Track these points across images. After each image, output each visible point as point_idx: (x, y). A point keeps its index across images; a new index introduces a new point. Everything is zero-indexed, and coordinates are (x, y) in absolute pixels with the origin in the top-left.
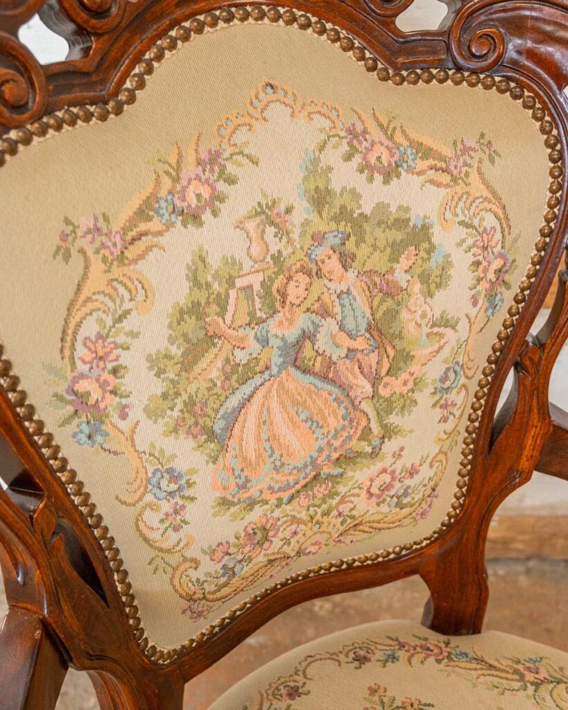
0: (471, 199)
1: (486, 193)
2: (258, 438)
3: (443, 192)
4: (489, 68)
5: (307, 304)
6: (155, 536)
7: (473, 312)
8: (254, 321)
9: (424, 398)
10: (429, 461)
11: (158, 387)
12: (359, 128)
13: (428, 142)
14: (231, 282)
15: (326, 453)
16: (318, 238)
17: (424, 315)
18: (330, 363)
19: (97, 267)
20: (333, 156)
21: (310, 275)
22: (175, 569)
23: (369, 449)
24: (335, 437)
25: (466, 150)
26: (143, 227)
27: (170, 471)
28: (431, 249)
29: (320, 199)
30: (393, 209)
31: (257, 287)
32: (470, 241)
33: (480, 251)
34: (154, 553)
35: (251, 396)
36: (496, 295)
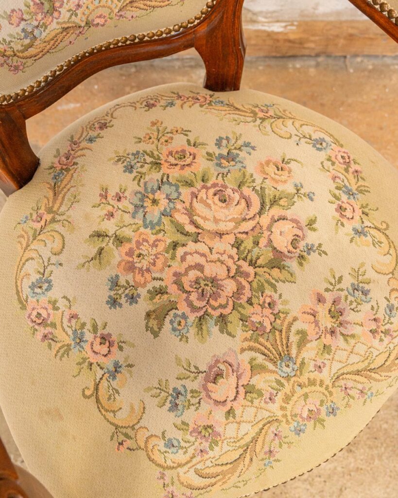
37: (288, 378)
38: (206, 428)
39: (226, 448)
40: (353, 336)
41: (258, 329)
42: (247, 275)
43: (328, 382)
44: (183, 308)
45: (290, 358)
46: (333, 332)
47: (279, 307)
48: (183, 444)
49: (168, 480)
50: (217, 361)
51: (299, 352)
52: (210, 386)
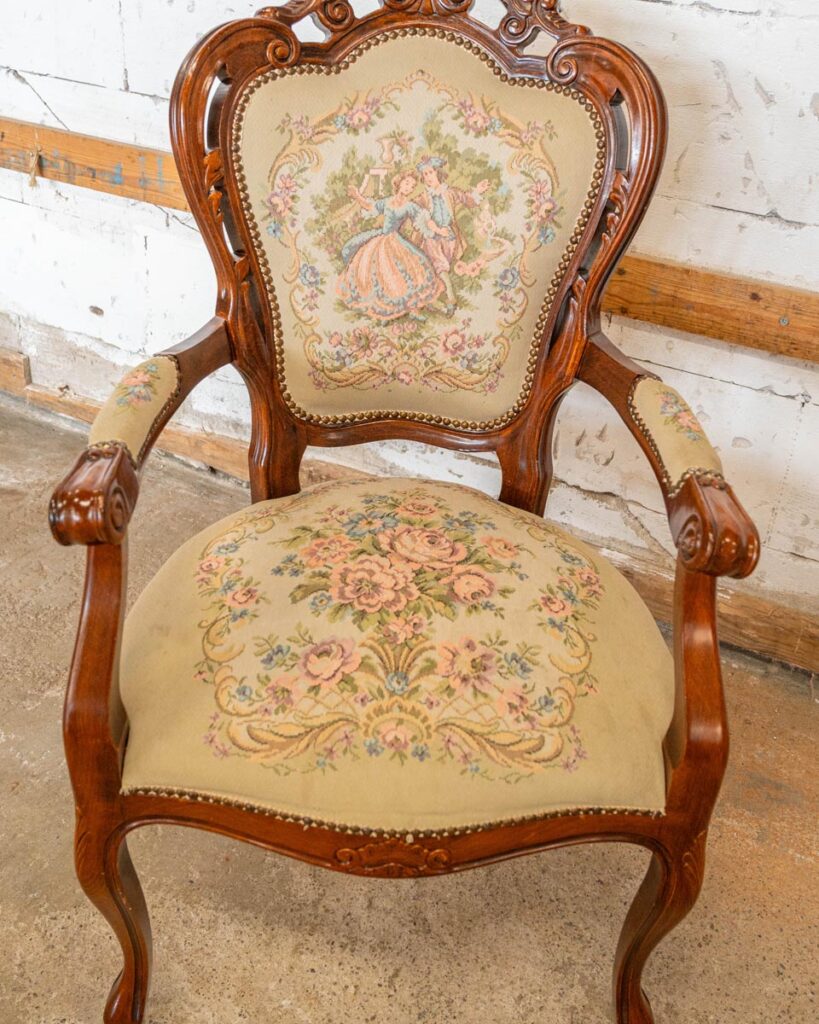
0: (532, 158)
1: (542, 157)
2: (369, 270)
3: (513, 150)
4: (567, 84)
5: (412, 196)
6: (298, 308)
7: (527, 235)
8: (376, 196)
9: (487, 285)
10: (491, 339)
11: (314, 215)
12: (468, 103)
13: (511, 118)
14: (367, 170)
15: (414, 300)
16: (426, 160)
17: (490, 226)
18: (422, 239)
19: (296, 141)
20: (446, 116)
21: (416, 178)
22: (307, 337)
23: (445, 310)
24: (422, 290)
25: (536, 128)
26: (325, 128)
27: (313, 268)
28: (499, 184)
29: (431, 137)
30: (478, 153)
31: (382, 177)
32: (527, 186)
33: (533, 194)
34: (298, 321)
35: (367, 242)
36: (547, 228)
37: (392, 693)
38: (284, 690)
39: (290, 718)
40: (486, 695)
41: (390, 638)
42: (411, 595)
43: (432, 722)
44: (334, 592)
45: (405, 678)
46: (465, 680)
47: (423, 630)
48: (254, 696)
49: (218, 723)
50: (333, 642)
51: (417, 678)
52: (313, 657)
